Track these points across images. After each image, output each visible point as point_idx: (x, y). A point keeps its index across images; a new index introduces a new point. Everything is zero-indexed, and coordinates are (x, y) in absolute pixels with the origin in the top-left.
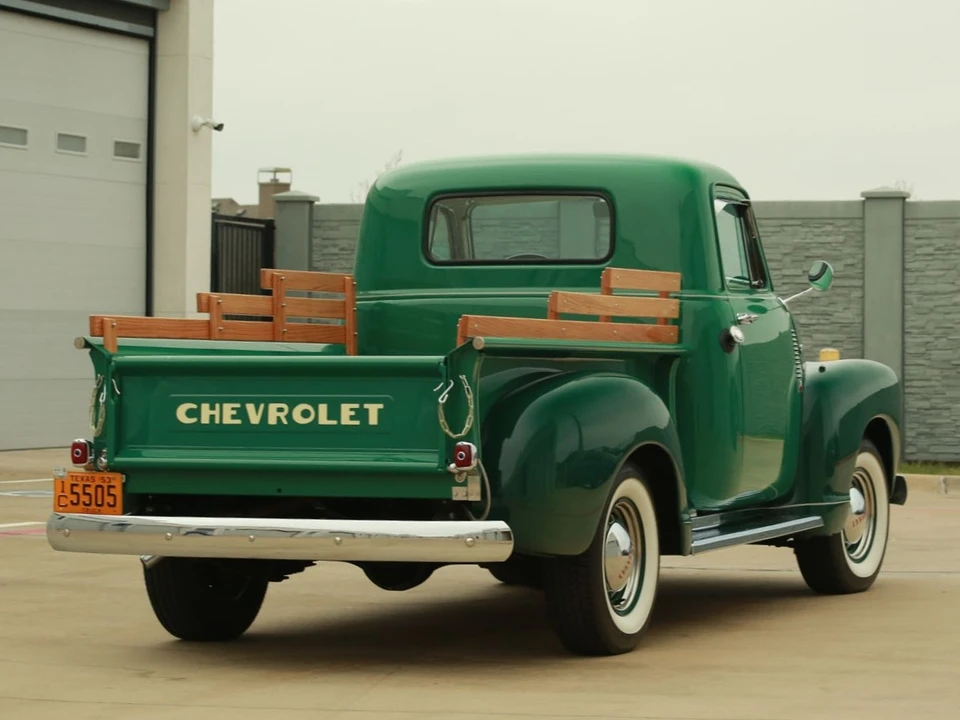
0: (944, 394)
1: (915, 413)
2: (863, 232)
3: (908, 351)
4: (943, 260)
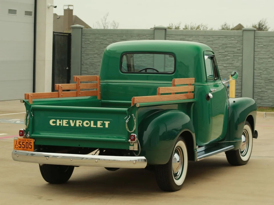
0: (265, 87)
1: (257, 93)
2: (243, 40)
3: (255, 75)
4: (266, 49)
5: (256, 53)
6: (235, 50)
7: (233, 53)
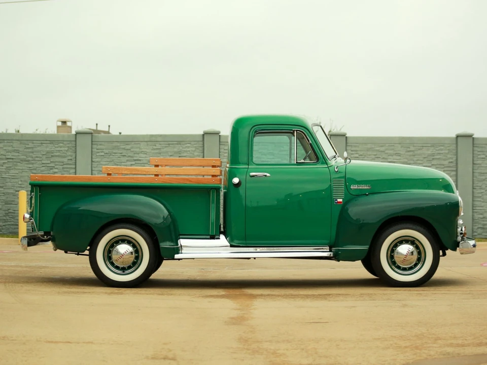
2: (76, 146)
4: (108, 158)
5: (95, 164)
6: (65, 160)
7: (62, 164)
